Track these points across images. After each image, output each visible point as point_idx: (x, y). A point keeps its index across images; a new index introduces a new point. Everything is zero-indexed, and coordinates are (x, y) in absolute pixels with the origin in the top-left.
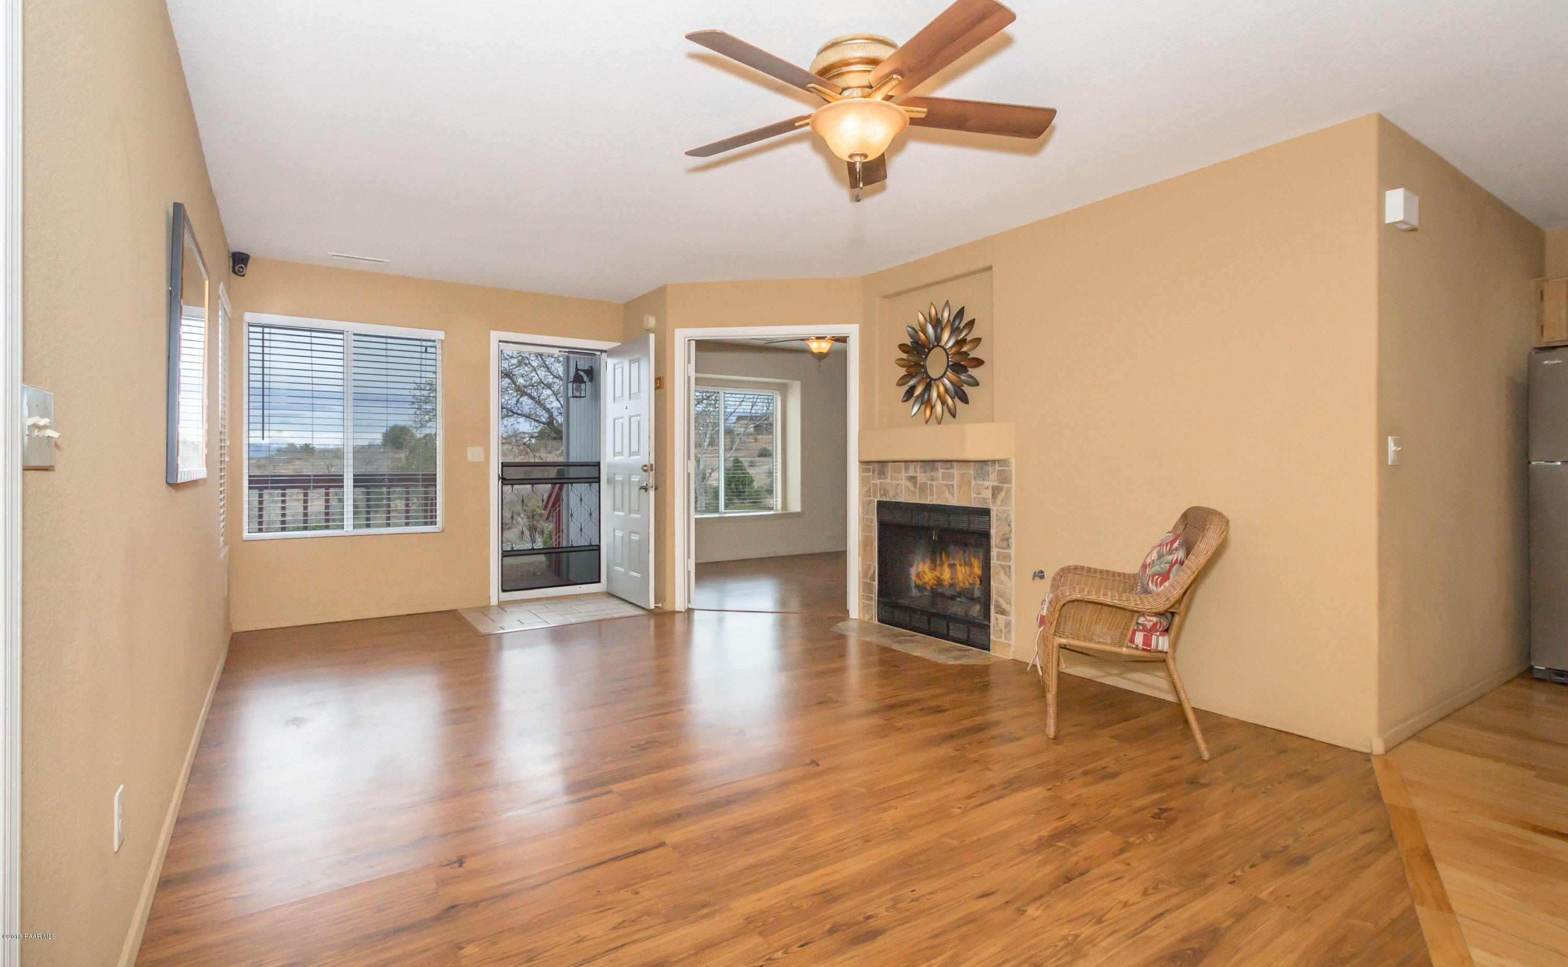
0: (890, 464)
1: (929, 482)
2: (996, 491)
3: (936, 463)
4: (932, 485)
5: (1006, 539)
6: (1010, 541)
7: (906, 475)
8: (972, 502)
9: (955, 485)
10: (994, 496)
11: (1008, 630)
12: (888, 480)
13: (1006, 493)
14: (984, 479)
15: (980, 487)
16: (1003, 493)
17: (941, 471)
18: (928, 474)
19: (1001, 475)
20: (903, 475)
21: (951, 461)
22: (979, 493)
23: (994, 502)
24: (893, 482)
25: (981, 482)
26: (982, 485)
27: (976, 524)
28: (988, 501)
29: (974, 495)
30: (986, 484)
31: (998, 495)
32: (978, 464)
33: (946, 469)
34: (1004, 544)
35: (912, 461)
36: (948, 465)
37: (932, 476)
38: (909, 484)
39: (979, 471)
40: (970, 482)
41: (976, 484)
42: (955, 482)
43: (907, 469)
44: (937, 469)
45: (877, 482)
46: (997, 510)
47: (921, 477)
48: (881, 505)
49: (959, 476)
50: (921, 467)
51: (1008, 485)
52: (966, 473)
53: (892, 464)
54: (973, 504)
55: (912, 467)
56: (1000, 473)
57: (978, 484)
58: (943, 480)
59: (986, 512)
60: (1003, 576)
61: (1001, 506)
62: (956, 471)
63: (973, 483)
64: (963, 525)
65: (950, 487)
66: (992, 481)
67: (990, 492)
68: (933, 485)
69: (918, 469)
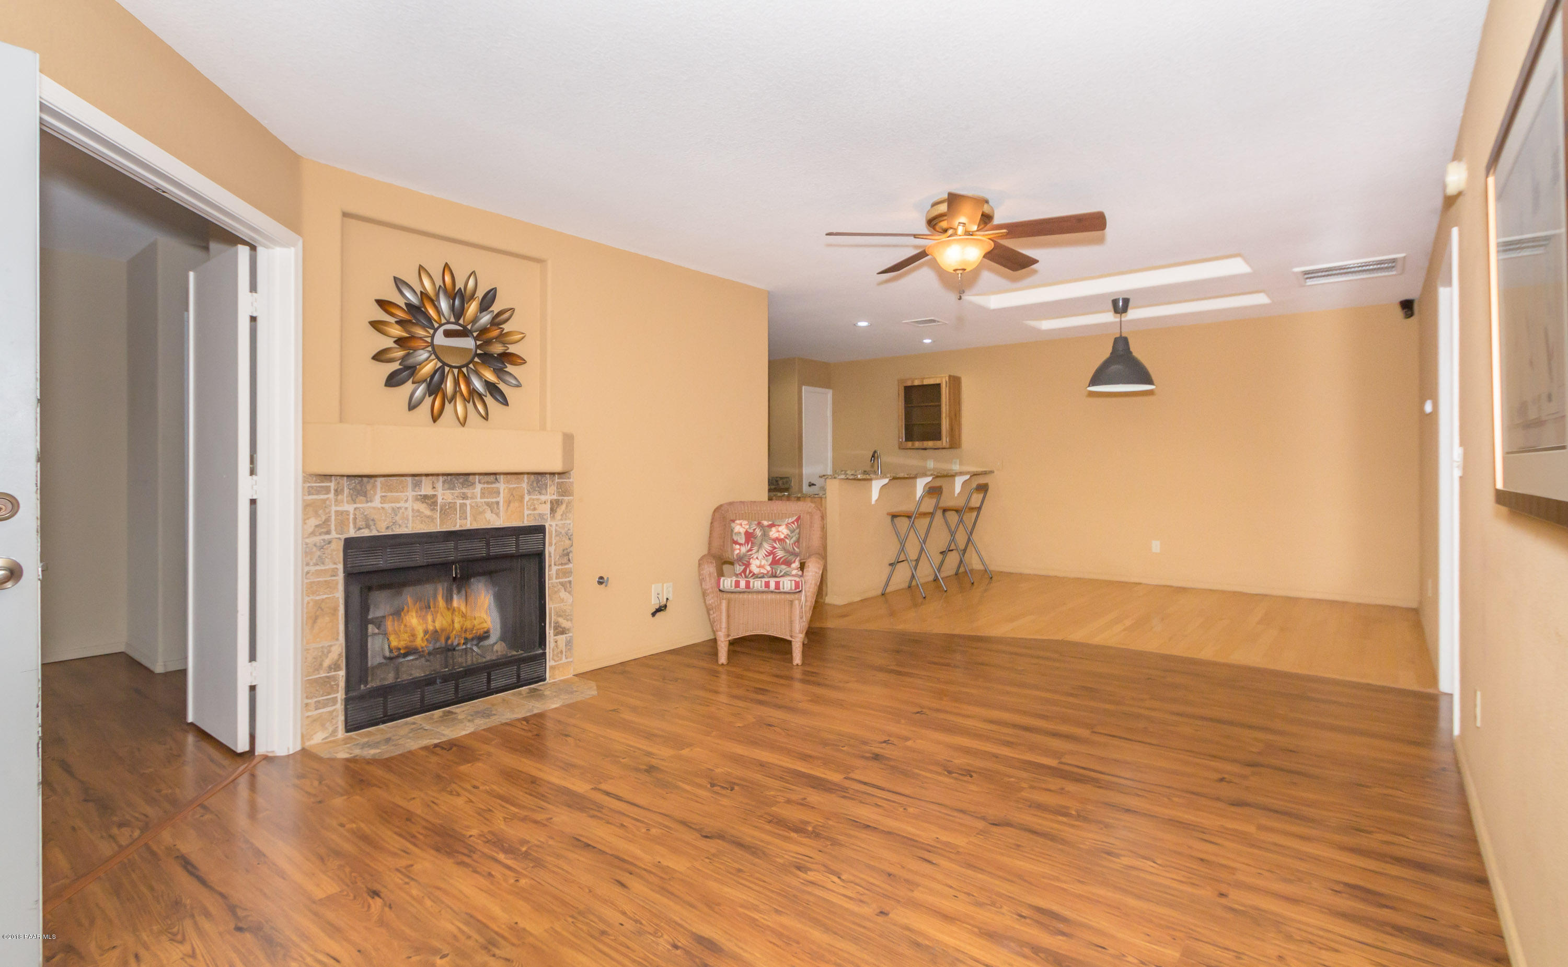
0: (379, 480)
1: (459, 502)
2: (554, 506)
3: (471, 477)
4: (463, 506)
5: (566, 555)
6: (571, 555)
7: (415, 493)
8: (527, 521)
9: (501, 504)
10: (553, 510)
11: (569, 647)
12: (377, 503)
13: (567, 506)
14: (540, 494)
15: (535, 502)
16: (564, 506)
17: (479, 487)
18: (457, 491)
19: (561, 488)
20: (410, 493)
21: (495, 474)
22: (535, 509)
23: (553, 517)
24: (387, 506)
25: (537, 497)
26: (538, 499)
27: (528, 544)
28: (545, 517)
29: (526, 512)
30: (543, 498)
31: (558, 510)
32: (532, 477)
33: (488, 483)
34: (565, 560)
35: (427, 475)
36: (492, 478)
37: (464, 493)
38: (423, 508)
39: (535, 485)
40: (522, 497)
41: (530, 499)
42: (501, 499)
43: (417, 485)
44: (473, 484)
45: (350, 508)
46: (556, 525)
47: (444, 495)
48: (350, 544)
49: (506, 491)
50: (444, 482)
51: (568, 498)
52: (518, 487)
53: (382, 479)
54: (526, 523)
55: (426, 483)
56: (560, 485)
57: (533, 500)
58: (481, 498)
59: (540, 530)
60: (563, 594)
61: (561, 520)
62: (502, 486)
63: (527, 498)
64: (511, 548)
65: (490, 506)
66: (551, 494)
67: (548, 506)
68: (465, 505)
69: (439, 485)
